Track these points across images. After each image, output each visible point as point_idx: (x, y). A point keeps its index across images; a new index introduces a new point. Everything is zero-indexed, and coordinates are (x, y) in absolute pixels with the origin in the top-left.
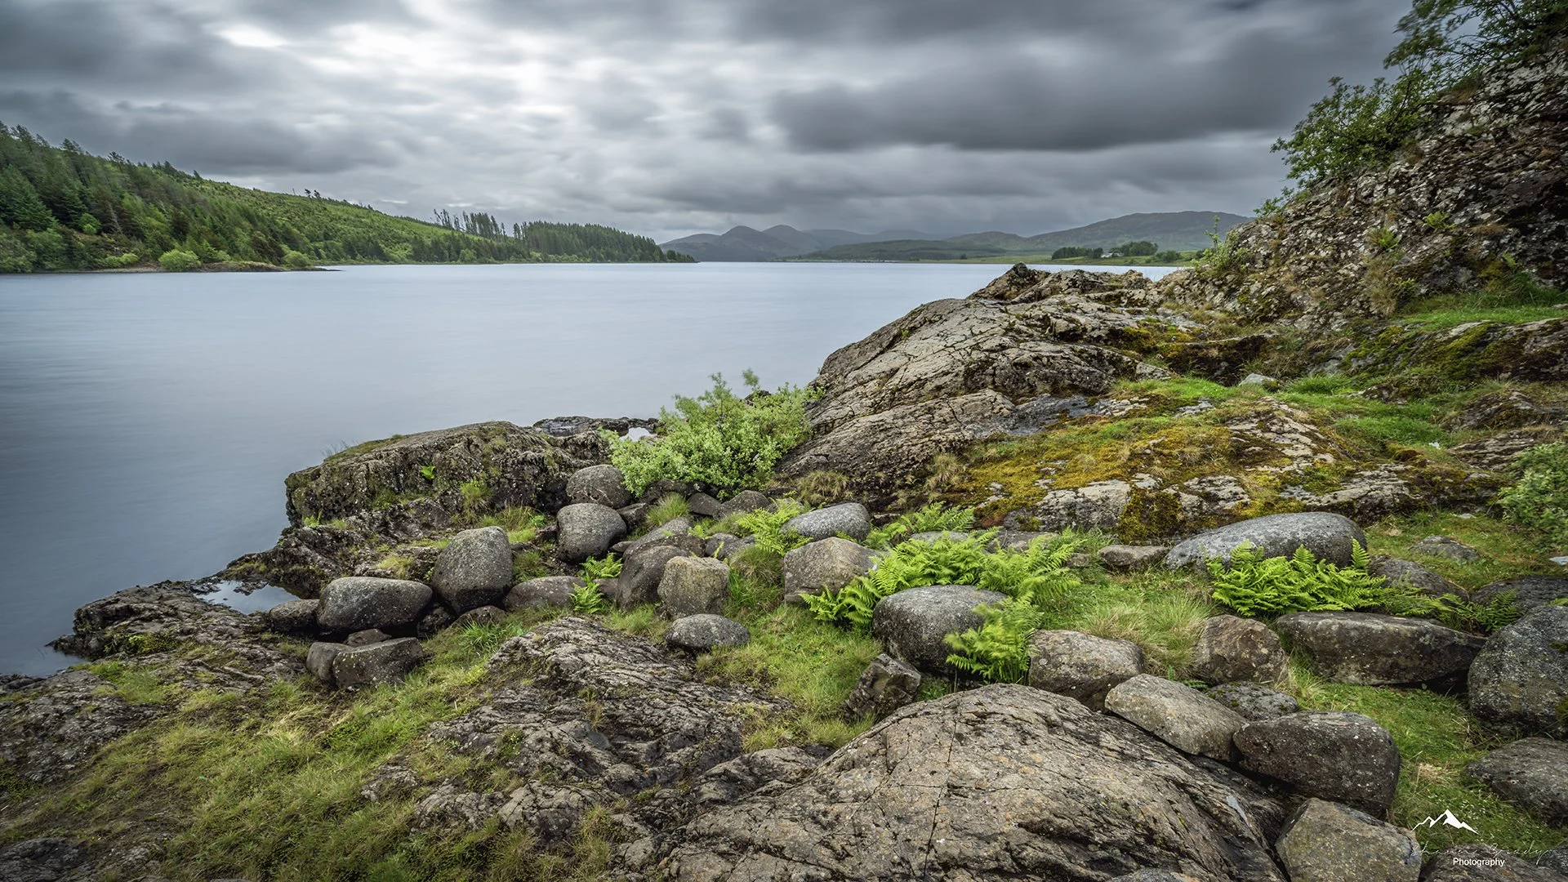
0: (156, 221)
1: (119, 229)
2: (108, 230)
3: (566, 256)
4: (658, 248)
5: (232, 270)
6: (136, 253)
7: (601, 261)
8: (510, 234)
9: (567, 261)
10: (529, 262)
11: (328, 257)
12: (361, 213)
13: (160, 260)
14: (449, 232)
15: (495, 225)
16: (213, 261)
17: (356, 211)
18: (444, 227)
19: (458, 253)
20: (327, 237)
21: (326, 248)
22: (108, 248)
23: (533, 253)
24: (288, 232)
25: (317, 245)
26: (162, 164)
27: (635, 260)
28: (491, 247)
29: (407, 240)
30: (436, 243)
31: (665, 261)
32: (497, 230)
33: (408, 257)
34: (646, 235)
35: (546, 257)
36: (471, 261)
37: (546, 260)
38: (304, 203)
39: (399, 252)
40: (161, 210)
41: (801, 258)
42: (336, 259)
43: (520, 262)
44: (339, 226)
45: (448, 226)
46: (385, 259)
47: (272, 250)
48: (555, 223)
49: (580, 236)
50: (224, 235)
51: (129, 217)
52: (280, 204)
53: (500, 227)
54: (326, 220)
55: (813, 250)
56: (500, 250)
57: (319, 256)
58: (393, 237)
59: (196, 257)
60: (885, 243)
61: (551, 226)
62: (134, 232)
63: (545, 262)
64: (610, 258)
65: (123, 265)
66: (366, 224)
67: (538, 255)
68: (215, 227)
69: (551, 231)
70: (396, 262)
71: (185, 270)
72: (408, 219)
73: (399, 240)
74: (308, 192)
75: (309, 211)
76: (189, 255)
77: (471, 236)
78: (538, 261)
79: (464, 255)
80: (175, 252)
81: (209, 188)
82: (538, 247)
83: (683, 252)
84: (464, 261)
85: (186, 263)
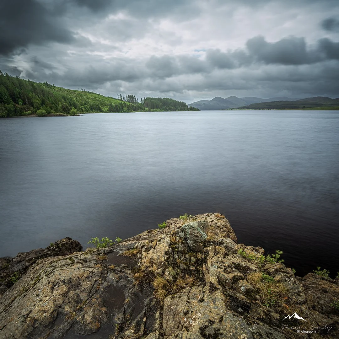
0: (37, 100)
1: (28, 103)
2: (25, 104)
3: (156, 109)
4: (187, 106)
5: (54, 116)
6: (31, 111)
7: (167, 111)
8: (140, 102)
9: (157, 111)
10: (144, 111)
11: (85, 110)
12: (96, 96)
13: (37, 113)
14: (120, 102)
15: (135, 99)
16: (50, 113)
17: (95, 95)
18: (120, 100)
19: (122, 109)
20: (85, 104)
21: (85, 108)
22: (24, 109)
23: (146, 108)
24: (74, 103)
25: (82, 107)
26: (45, 82)
27: (179, 110)
28: (133, 106)
29: (108, 105)
30: (116, 106)
31: (189, 111)
32: (136, 100)
33: (108, 110)
34: (183, 101)
35: (150, 109)
36: (126, 112)
37: (150, 111)
38: (81, 93)
39: (106, 109)
40: (39, 97)
41: (238, 109)
42: (87, 111)
43: (141, 111)
44: (89, 100)
45: (121, 100)
46: (101, 111)
47: (67, 109)
48: (154, 98)
49: (161, 102)
50: (54, 104)
51: (30, 100)
52: (74, 94)
53: (136, 99)
54: (86, 98)
55: (244, 105)
56: (135, 107)
57: (82, 110)
58: (104, 104)
59: (46, 112)
60: (272, 102)
61: (152, 99)
62: (32, 104)
63: (149, 111)
64: (170, 110)
65: (28, 115)
66: (97, 100)
67: (147, 109)
68: (52, 102)
69: (152, 101)
70: (104, 112)
71: (43, 116)
72: (110, 97)
73: (106, 105)
74: (82, 89)
75: (82, 96)
76: (44, 111)
77: (127, 103)
78: (147, 111)
79: (124, 109)
80: (40, 110)
81: (56, 89)
82: (148, 106)
83: (195, 107)
84: (124, 112)
85: (43, 114)
